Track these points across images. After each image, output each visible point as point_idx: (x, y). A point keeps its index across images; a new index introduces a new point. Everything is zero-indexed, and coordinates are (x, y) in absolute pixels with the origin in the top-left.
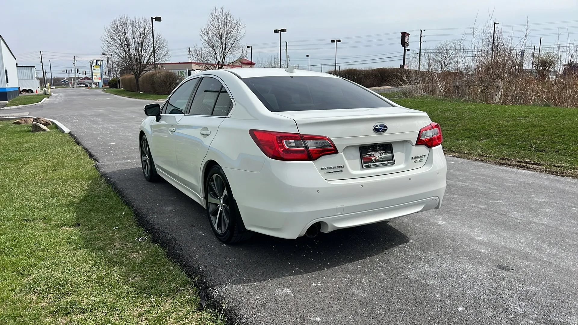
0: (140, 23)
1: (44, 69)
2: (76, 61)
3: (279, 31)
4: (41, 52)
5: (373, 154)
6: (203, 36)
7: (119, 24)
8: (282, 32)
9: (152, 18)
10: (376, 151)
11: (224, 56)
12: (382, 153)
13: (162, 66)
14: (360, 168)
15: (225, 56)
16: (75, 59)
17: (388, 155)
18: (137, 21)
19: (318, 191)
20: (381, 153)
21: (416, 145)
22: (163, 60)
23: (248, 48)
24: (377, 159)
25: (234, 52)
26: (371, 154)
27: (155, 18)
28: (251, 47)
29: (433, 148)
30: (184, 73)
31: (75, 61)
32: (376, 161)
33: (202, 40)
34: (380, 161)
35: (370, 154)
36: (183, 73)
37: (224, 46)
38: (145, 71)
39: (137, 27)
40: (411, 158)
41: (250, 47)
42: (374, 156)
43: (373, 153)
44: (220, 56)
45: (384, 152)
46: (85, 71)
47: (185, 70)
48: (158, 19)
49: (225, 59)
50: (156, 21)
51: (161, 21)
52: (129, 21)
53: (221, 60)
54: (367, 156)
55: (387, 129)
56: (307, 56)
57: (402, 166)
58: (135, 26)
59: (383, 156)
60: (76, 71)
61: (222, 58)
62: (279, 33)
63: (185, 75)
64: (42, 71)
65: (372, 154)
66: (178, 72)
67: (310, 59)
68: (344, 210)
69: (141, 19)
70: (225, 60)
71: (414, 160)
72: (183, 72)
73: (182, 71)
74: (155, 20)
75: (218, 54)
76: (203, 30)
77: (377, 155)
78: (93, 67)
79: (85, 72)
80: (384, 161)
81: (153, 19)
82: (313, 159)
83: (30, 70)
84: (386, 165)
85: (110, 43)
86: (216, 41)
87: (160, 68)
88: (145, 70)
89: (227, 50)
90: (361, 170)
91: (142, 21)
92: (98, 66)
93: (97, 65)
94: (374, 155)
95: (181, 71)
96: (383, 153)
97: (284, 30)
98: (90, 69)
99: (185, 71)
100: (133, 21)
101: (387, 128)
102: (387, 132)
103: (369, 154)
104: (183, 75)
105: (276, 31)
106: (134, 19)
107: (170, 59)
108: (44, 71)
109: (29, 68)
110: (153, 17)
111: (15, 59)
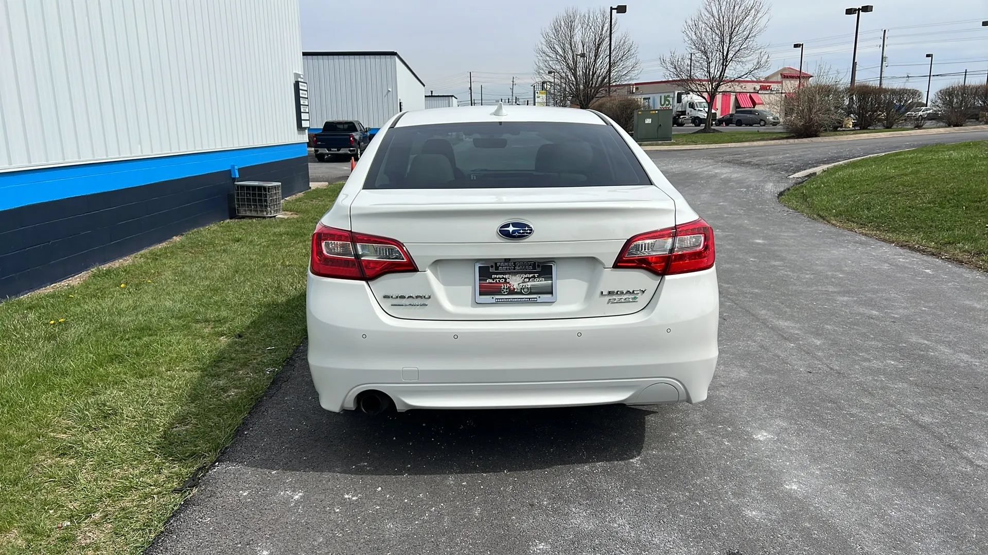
0: (595, 18)
1: (473, 99)
2: (515, 85)
3: (855, 10)
4: (470, 73)
5: (506, 279)
6: (689, 34)
7: (563, 23)
8: (862, 11)
9: (611, 7)
10: (515, 274)
11: (724, 66)
12: (529, 278)
13: (638, 88)
14: (470, 303)
15: (726, 66)
16: (513, 82)
17: (541, 282)
18: (591, 15)
19: (364, 336)
20: (525, 278)
21: (613, 267)
22: (628, 78)
23: (795, 47)
24: (515, 289)
25: (745, 59)
26: (501, 279)
27: (616, 7)
28: (802, 45)
29: (667, 277)
30: (671, 99)
31: (513, 85)
32: (512, 292)
33: (687, 39)
34: (521, 293)
35: (499, 278)
36: (668, 98)
37: (726, 49)
38: (597, 99)
39: (591, 25)
40: (599, 293)
41: (800, 45)
42: (509, 283)
43: (507, 276)
44: (716, 67)
45: (534, 277)
46: (528, 99)
47: (673, 93)
48: (622, 9)
49: (726, 71)
50: (617, 13)
51: (625, 12)
52: (578, 16)
53: (719, 73)
54: (491, 281)
55: (530, 233)
56: (928, 56)
57: (573, 308)
58: (586, 24)
59: (528, 284)
60: (514, 101)
61: (721, 70)
62: (856, 15)
63: (671, 103)
64: (470, 102)
65: (503, 278)
66: (661, 97)
67: (933, 63)
68: (419, 375)
69: (598, 11)
70: (725, 75)
71: (607, 298)
72: (669, 96)
73: (666, 94)
74: (616, 11)
75: (712, 64)
76: (690, 22)
77: (515, 282)
78: (537, 93)
79: (528, 101)
80: (531, 293)
81: (613, 11)
82: (368, 279)
83: (447, 101)
84: (534, 302)
85: (548, 56)
86: (713, 40)
87: (634, 92)
88: (597, 96)
89: (730, 56)
90: (472, 306)
91: (599, 15)
92: (544, 91)
93: (542, 90)
94: (508, 280)
95: (665, 96)
96: (532, 277)
97: (866, 9)
98: (532, 97)
99: (672, 95)
100: (584, 16)
101: (531, 230)
102: (531, 238)
103: (496, 278)
104: (667, 103)
105: (849, 12)
106: (587, 11)
107: (639, 76)
108: (473, 102)
109: (447, 98)
110: (613, 7)
111: (424, 86)
